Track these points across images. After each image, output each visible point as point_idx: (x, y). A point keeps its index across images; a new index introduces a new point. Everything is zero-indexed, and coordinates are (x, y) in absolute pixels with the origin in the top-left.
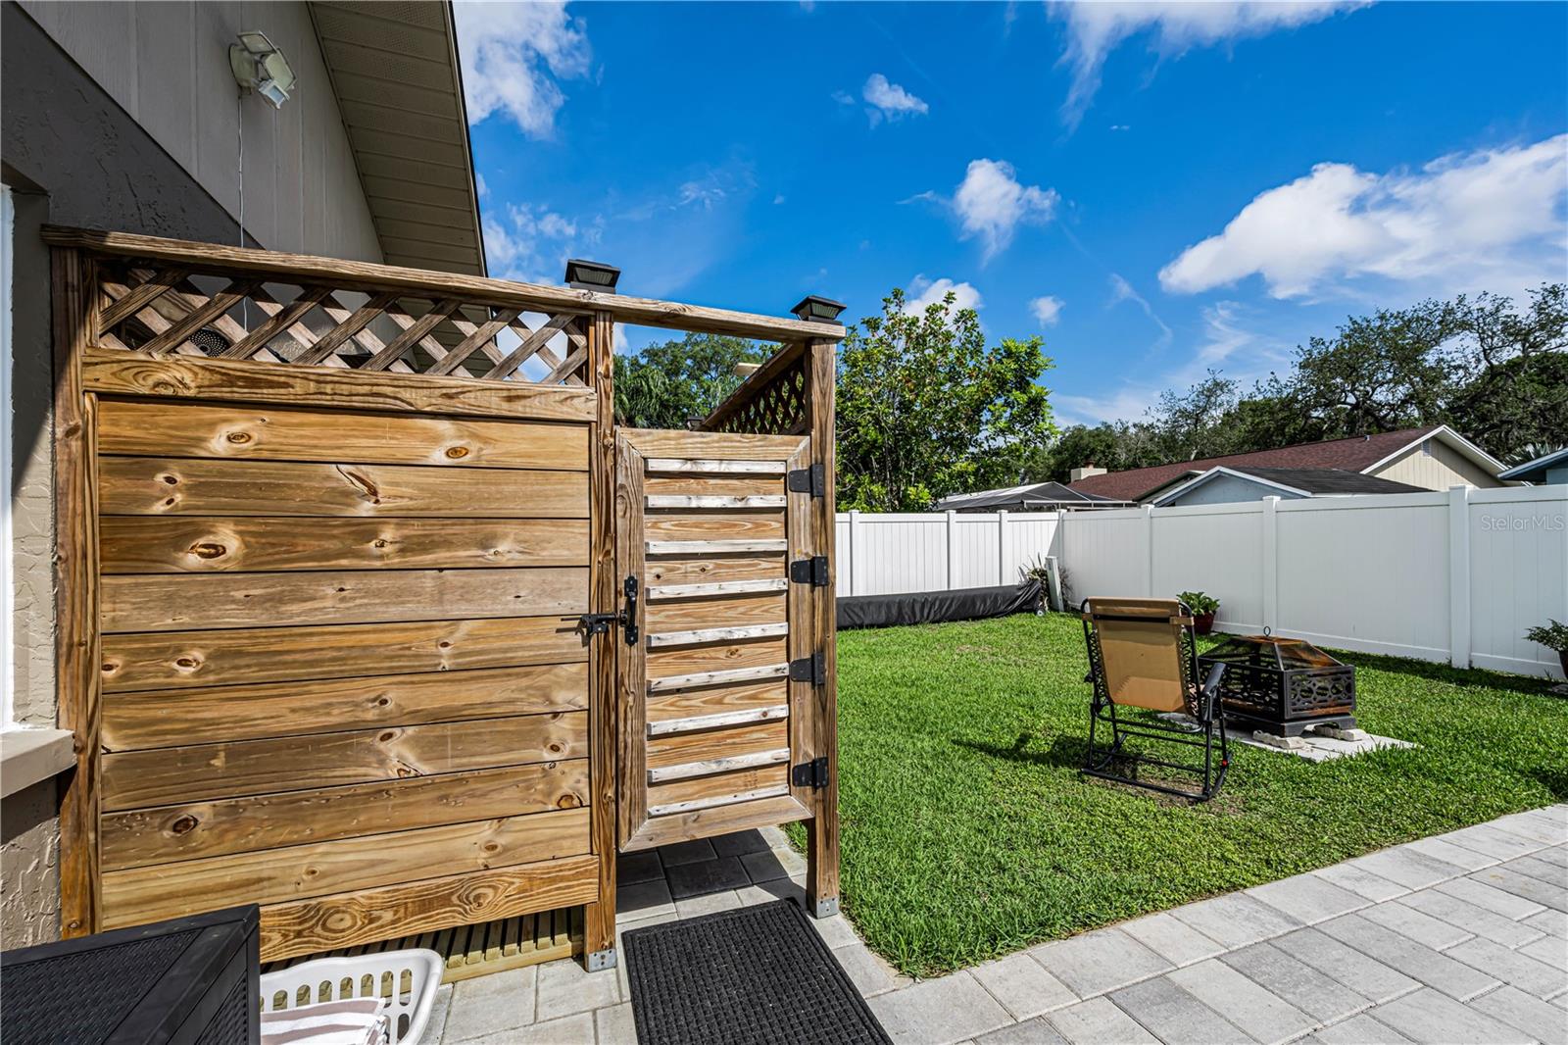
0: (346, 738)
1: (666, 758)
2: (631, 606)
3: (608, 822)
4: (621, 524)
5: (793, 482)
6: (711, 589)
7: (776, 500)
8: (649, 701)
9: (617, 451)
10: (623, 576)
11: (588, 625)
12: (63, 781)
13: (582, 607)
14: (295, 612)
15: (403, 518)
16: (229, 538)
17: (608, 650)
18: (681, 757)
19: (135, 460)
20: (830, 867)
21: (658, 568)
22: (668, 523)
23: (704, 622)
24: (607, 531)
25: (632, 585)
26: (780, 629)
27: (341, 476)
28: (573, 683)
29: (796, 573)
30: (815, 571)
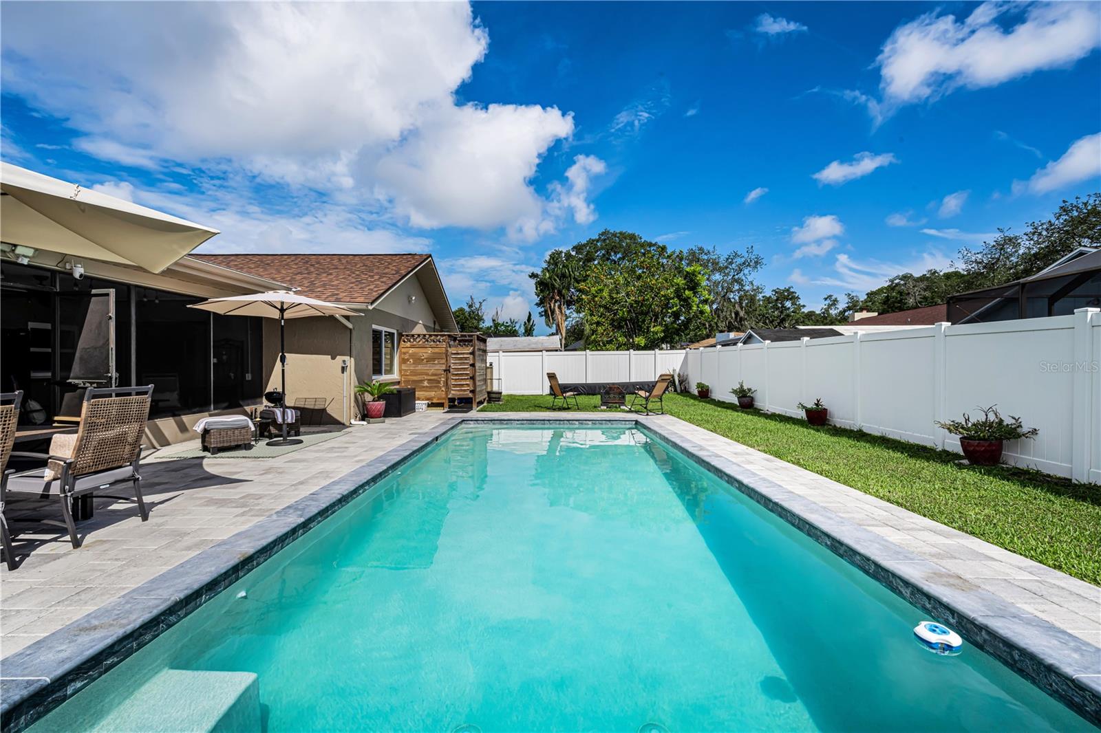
0: (422, 381)
1: (454, 387)
2: (449, 368)
3: (447, 394)
4: (448, 360)
5: (471, 353)
6: (459, 367)
7: (469, 356)
8: (452, 381)
9: (448, 351)
11: (445, 371)
12: (399, 382)
13: (444, 369)
14: (417, 368)
15: (426, 359)
16: (411, 360)
17: (447, 374)
19: (405, 353)
20: (474, 403)
21: (453, 364)
22: (454, 359)
23: (458, 371)
25: (450, 366)
27: (421, 354)
28: (443, 377)
29: (471, 365)
30: (473, 366)
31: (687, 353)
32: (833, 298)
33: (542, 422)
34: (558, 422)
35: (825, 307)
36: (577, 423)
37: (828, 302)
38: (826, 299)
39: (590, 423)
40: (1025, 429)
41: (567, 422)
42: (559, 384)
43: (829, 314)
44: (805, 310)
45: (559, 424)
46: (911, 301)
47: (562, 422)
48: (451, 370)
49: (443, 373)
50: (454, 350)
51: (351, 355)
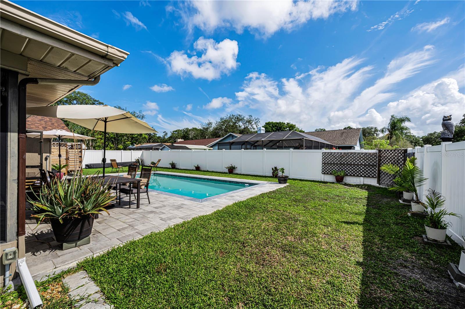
1: (70, 166)
4: (68, 154)
6: (74, 157)
7: (78, 153)
8: (69, 163)
9: (68, 150)
10: (68, 157)
13: (66, 158)
21: (70, 156)
22: (70, 154)
23: (73, 159)
26: (79, 160)
29: (79, 157)
30: (81, 157)
31: (143, 152)
35: (164, 135)
37: (164, 133)
38: (164, 132)
40: (236, 167)
42: (117, 163)
43: (165, 138)
44: (157, 136)
46: (191, 137)
48: (69, 159)
49: (65, 160)
50: (71, 150)
51: (50, 153)
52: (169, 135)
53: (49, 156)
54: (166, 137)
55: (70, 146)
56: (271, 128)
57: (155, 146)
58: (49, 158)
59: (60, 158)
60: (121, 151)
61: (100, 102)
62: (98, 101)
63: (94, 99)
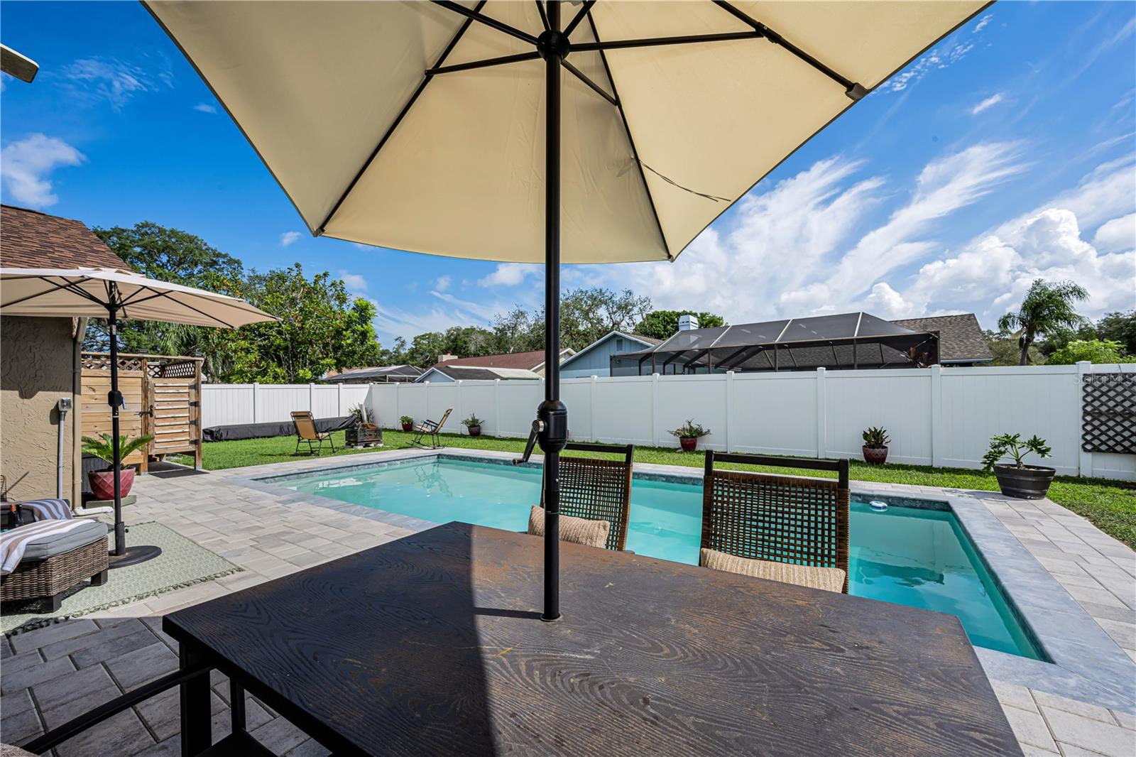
1: (159, 438)
2: (151, 410)
4: (149, 396)
5: (190, 387)
6: (171, 407)
7: (187, 391)
8: (155, 428)
9: (148, 383)
10: (149, 405)
11: (141, 414)
13: (140, 411)
17: (146, 418)
18: (163, 438)
20: (199, 459)
21: (158, 403)
22: (160, 395)
23: (168, 413)
24: (146, 397)
25: (151, 406)
26: (188, 415)
28: (138, 424)
29: (191, 404)
30: (196, 404)
31: (371, 388)
32: (402, 339)
33: (350, 469)
34: (366, 466)
35: (396, 347)
36: (386, 464)
37: (398, 342)
38: (396, 340)
39: (398, 462)
41: (376, 465)
42: (313, 423)
43: (399, 352)
44: (381, 348)
45: (369, 468)
47: (371, 466)
48: (155, 413)
49: (138, 417)
50: (159, 382)
51: (75, 390)
52: (409, 345)
53: (68, 403)
54: (402, 352)
55: (157, 370)
56: (663, 327)
57: (391, 372)
58: (70, 412)
59: (115, 411)
60: (308, 386)
61: (231, 259)
62: (225, 256)
63: (214, 251)
